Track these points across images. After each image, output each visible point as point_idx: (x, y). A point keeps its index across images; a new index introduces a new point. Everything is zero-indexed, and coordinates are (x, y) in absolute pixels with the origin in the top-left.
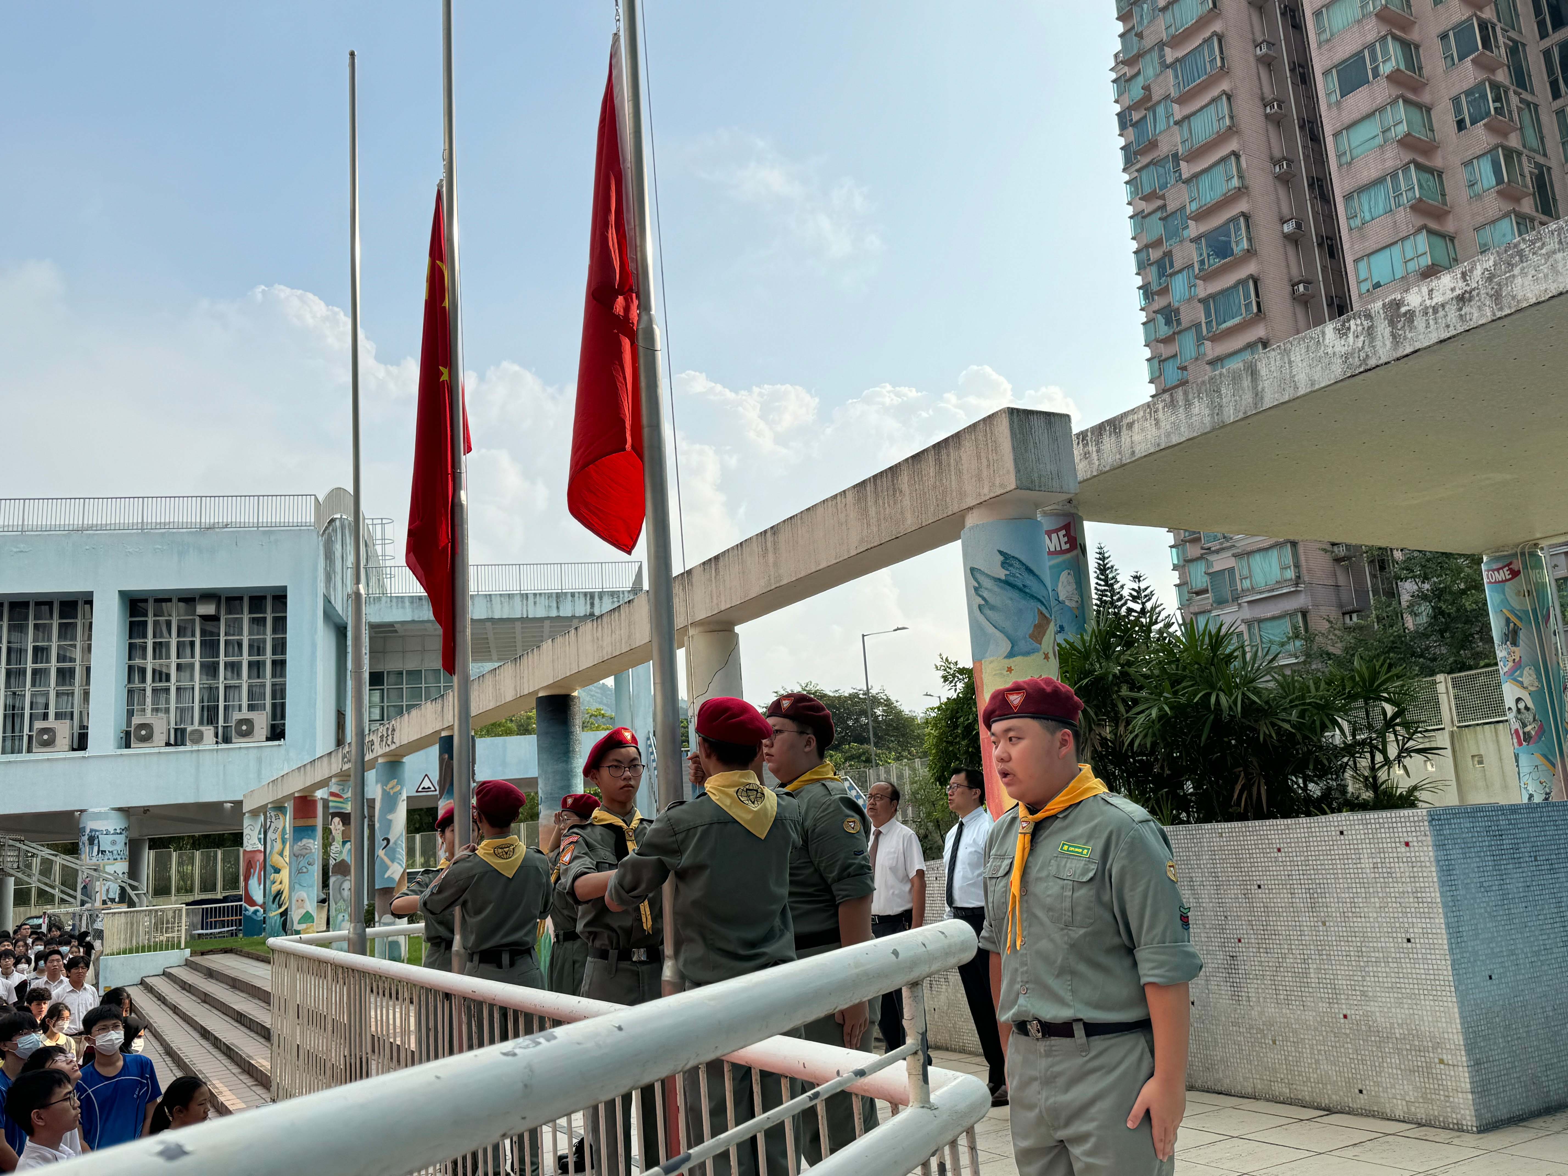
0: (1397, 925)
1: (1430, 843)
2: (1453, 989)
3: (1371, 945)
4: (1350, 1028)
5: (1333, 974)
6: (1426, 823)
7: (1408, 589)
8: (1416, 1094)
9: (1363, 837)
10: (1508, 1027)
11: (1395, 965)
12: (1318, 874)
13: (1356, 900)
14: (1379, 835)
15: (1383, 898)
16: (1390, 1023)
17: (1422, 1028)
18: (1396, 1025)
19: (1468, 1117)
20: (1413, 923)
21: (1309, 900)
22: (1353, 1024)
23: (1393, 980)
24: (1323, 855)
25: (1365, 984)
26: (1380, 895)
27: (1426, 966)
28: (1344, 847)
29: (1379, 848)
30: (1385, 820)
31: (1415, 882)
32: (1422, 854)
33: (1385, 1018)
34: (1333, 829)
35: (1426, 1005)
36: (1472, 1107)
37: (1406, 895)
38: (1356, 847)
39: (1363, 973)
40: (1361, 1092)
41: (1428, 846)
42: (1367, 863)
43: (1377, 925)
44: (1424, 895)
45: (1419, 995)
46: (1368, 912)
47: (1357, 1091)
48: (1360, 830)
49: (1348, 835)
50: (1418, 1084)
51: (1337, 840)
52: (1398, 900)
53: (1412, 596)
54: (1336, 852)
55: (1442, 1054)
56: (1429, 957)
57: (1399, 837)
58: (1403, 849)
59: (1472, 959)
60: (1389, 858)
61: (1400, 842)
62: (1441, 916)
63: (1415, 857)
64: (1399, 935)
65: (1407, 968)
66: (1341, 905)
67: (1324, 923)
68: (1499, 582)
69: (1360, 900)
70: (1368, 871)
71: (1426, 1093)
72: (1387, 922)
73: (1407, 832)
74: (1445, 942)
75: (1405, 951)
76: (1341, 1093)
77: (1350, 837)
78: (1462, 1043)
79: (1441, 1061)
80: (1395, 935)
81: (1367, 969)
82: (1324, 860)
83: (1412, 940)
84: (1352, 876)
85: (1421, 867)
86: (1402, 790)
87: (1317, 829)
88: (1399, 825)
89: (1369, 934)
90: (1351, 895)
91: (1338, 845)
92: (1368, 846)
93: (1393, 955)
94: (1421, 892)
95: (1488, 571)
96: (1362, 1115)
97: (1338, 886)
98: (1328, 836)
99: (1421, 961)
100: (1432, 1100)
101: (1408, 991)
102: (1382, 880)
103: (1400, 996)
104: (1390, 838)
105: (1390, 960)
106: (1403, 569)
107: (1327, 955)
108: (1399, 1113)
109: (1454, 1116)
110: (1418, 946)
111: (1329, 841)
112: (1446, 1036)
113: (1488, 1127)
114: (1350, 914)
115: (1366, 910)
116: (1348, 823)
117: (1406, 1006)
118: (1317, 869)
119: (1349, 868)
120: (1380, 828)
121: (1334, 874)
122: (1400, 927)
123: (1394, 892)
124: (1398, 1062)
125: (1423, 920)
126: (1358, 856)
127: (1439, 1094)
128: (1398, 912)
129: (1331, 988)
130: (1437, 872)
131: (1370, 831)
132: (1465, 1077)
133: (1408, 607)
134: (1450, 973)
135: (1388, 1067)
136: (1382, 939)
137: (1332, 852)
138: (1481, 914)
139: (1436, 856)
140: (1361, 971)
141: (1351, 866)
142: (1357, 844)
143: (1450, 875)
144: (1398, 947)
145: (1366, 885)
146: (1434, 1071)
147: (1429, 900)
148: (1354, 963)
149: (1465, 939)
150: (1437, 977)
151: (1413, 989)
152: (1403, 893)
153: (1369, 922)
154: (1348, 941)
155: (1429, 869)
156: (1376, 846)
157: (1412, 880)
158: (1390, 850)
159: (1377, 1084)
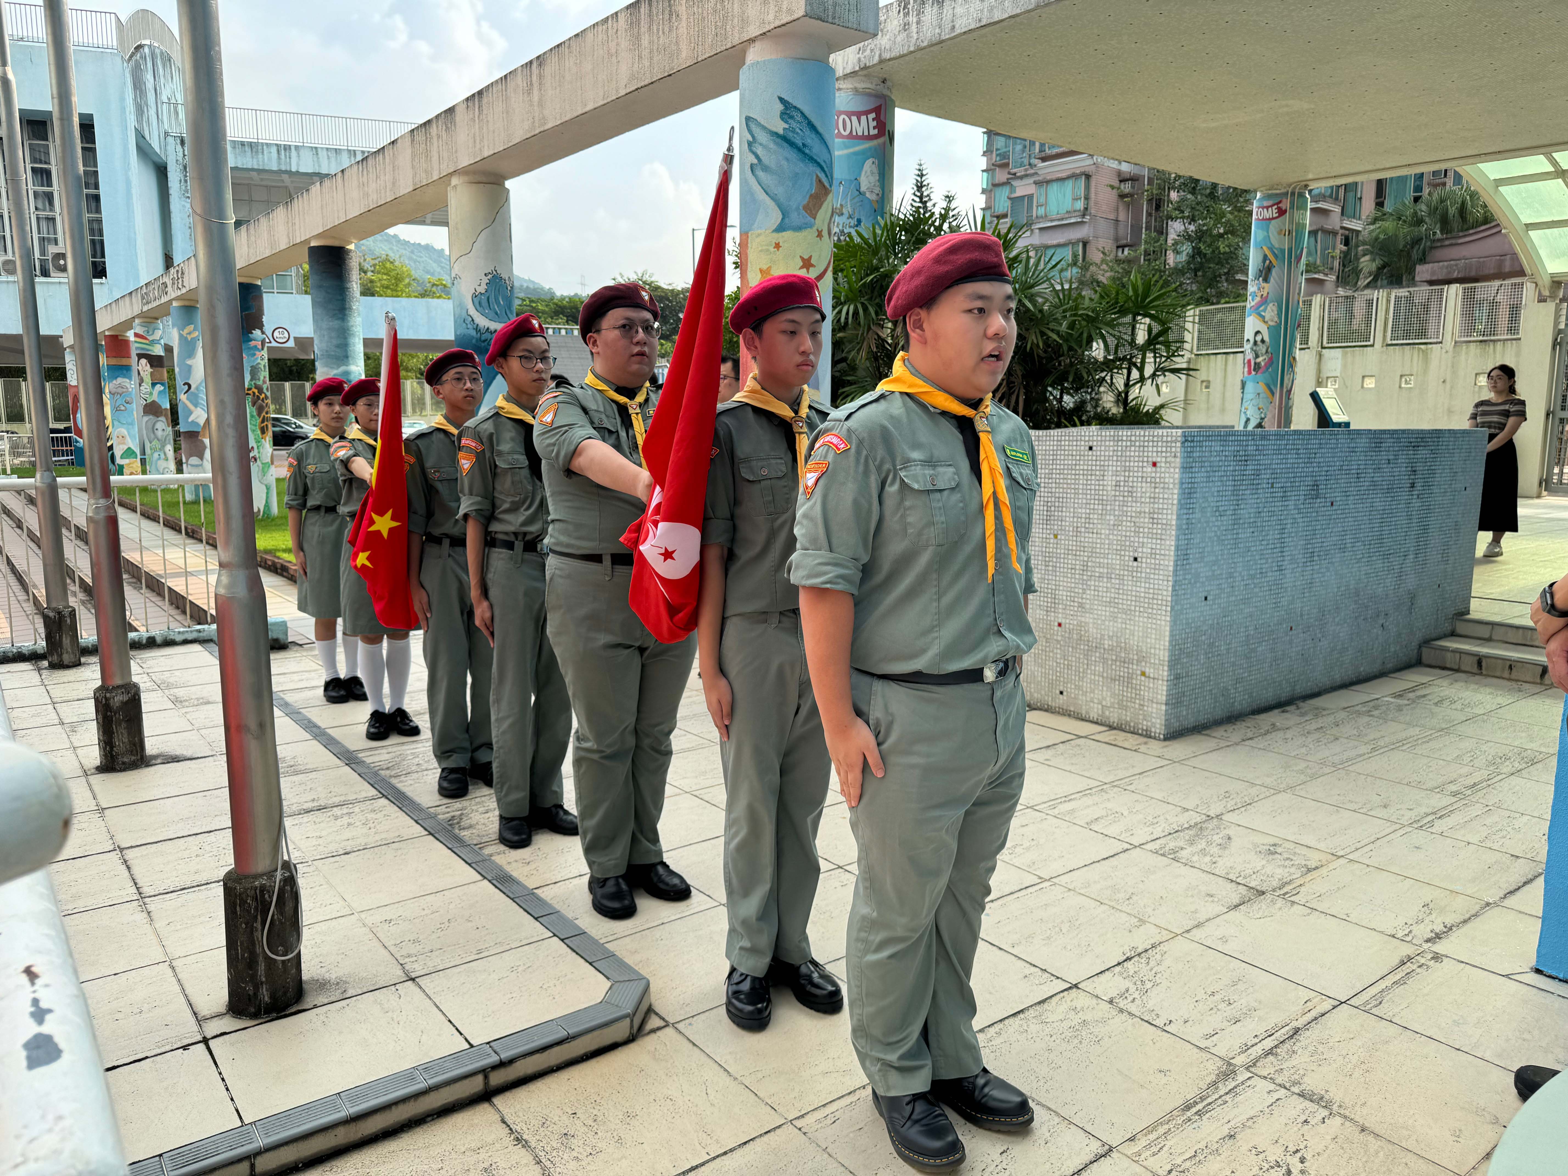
0: (1128, 543)
1: (1178, 465)
2: (1169, 609)
3: (1098, 560)
4: (1062, 636)
5: (1056, 585)
6: (1179, 444)
7: (1176, 228)
8: (1112, 700)
9: (1111, 453)
10: (1211, 645)
11: (1117, 581)
12: (1059, 488)
13: (1091, 516)
14: (1128, 453)
15: (1119, 516)
16: (1101, 635)
17: (1131, 642)
18: (1106, 637)
19: (1158, 725)
20: (1143, 543)
21: (1045, 513)
22: (1065, 632)
23: (1113, 595)
24: (1068, 469)
25: (1084, 596)
26: (1117, 513)
27: (1147, 585)
28: (1090, 463)
29: (1125, 467)
30: (1138, 438)
31: (1154, 503)
32: (1167, 475)
33: (1097, 629)
34: (1083, 443)
35: (1139, 621)
36: (1163, 717)
37: (1142, 515)
38: (1102, 463)
39: (1085, 587)
40: (1061, 693)
41: (1175, 468)
42: (1110, 481)
43: (1107, 542)
44: (1160, 516)
45: (1135, 611)
46: (1101, 529)
47: (1058, 692)
48: (1110, 446)
49: (1096, 451)
50: (1117, 692)
51: (1084, 456)
52: (1133, 519)
53: (1179, 236)
54: (1082, 467)
55: (1145, 667)
56: (1152, 576)
57: (1148, 457)
58: (1150, 469)
59: (1193, 581)
60: (1133, 477)
61: (1148, 462)
62: (1173, 538)
63: (1160, 478)
64: (1127, 553)
65: (1128, 585)
66: (1075, 520)
67: (1056, 536)
68: (1266, 219)
69: (1096, 516)
70: (1109, 488)
71: (1122, 701)
72: (1118, 540)
73: (1157, 452)
74: (1172, 563)
75: (1130, 569)
76: (1043, 692)
77: (1098, 453)
78: (1166, 659)
79: (1143, 674)
80: (1123, 553)
81: (1089, 583)
82: (1068, 474)
83: (1139, 560)
84: (1093, 492)
85: (1163, 488)
86: (1149, 407)
87: (1067, 443)
88: (1151, 444)
89: (1098, 550)
90: (1088, 511)
91: (1084, 460)
92: (1115, 463)
93: (1117, 572)
94: (1158, 513)
95: (1259, 208)
96: (1059, 713)
97: (1076, 501)
98: (1076, 451)
99: (1143, 580)
100: (1127, 706)
101: (1125, 607)
102: (1121, 498)
103: (1116, 610)
104: (1139, 456)
105: (1113, 576)
106: (1175, 209)
107: (1053, 566)
108: (1093, 715)
109: (1145, 723)
110: (1144, 565)
111: (1076, 455)
112: (1153, 651)
113: (1174, 735)
114: (1083, 530)
115: (1099, 526)
116: (1099, 438)
117: (1120, 620)
118: (1059, 483)
119: (1091, 484)
120: (1131, 446)
121: (1075, 489)
122: (1130, 546)
123: (1132, 511)
124: (1101, 670)
125: (1154, 541)
126: (1102, 473)
127: (1134, 703)
128: (1131, 531)
129: (1051, 598)
130: (1179, 494)
131: (1120, 448)
132: (1162, 690)
133: (1173, 245)
134: (1170, 593)
135: (1091, 674)
136: (1110, 556)
137: (1078, 467)
138: (1210, 538)
139: (1181, 479)
140: (1083, 584)
141: (1093, 482)
142: (1104, 461)
143: (1190, 498)
144: (1124, 565)
145: (1105, 502)
146: (1134, 682)
147: (1164, 522)
148: (1077, 576)
149: (1191, 561)
150: (1156, 597)
151: (1130, 605)
152: (1140, 513)
153: (1100, 538)
154: (1076, 555)
155: (1171, 491)
156: (1123, 463)
157: (1152, 500)
158: (1136, 469)
159: (1078, 688)
